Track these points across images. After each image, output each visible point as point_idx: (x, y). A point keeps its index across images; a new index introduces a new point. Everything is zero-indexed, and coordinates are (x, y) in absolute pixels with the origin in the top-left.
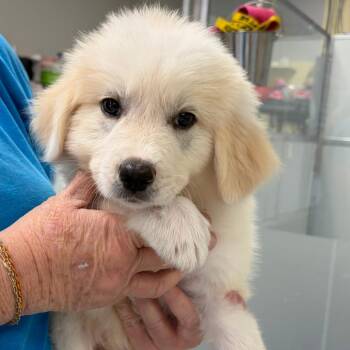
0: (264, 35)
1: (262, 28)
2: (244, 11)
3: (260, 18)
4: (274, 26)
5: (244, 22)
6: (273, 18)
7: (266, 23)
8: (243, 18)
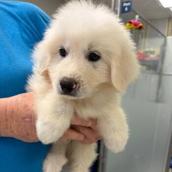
0: (137, 31)
1: (136, 29)
2: (130, 23)
3: (136, 25)
4: (141, 28)
5: (130, 26)
6: (141, 25)
7: (138, 27)
8: (130, 25)
